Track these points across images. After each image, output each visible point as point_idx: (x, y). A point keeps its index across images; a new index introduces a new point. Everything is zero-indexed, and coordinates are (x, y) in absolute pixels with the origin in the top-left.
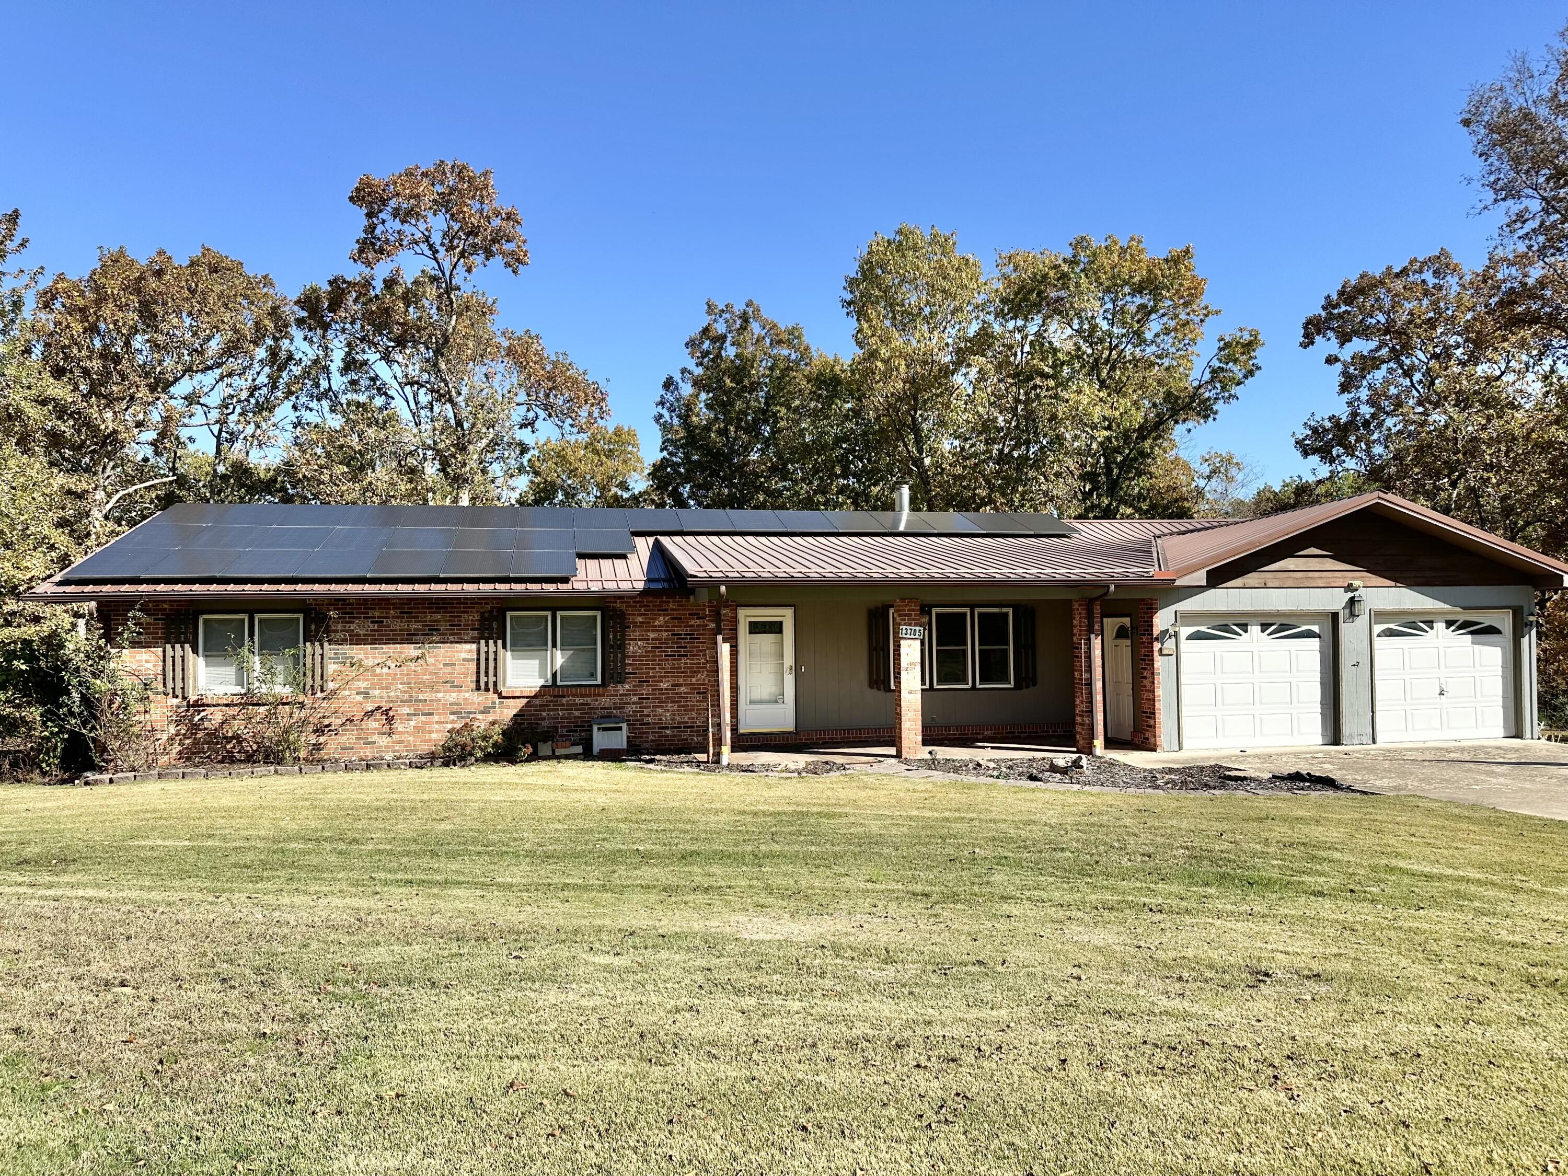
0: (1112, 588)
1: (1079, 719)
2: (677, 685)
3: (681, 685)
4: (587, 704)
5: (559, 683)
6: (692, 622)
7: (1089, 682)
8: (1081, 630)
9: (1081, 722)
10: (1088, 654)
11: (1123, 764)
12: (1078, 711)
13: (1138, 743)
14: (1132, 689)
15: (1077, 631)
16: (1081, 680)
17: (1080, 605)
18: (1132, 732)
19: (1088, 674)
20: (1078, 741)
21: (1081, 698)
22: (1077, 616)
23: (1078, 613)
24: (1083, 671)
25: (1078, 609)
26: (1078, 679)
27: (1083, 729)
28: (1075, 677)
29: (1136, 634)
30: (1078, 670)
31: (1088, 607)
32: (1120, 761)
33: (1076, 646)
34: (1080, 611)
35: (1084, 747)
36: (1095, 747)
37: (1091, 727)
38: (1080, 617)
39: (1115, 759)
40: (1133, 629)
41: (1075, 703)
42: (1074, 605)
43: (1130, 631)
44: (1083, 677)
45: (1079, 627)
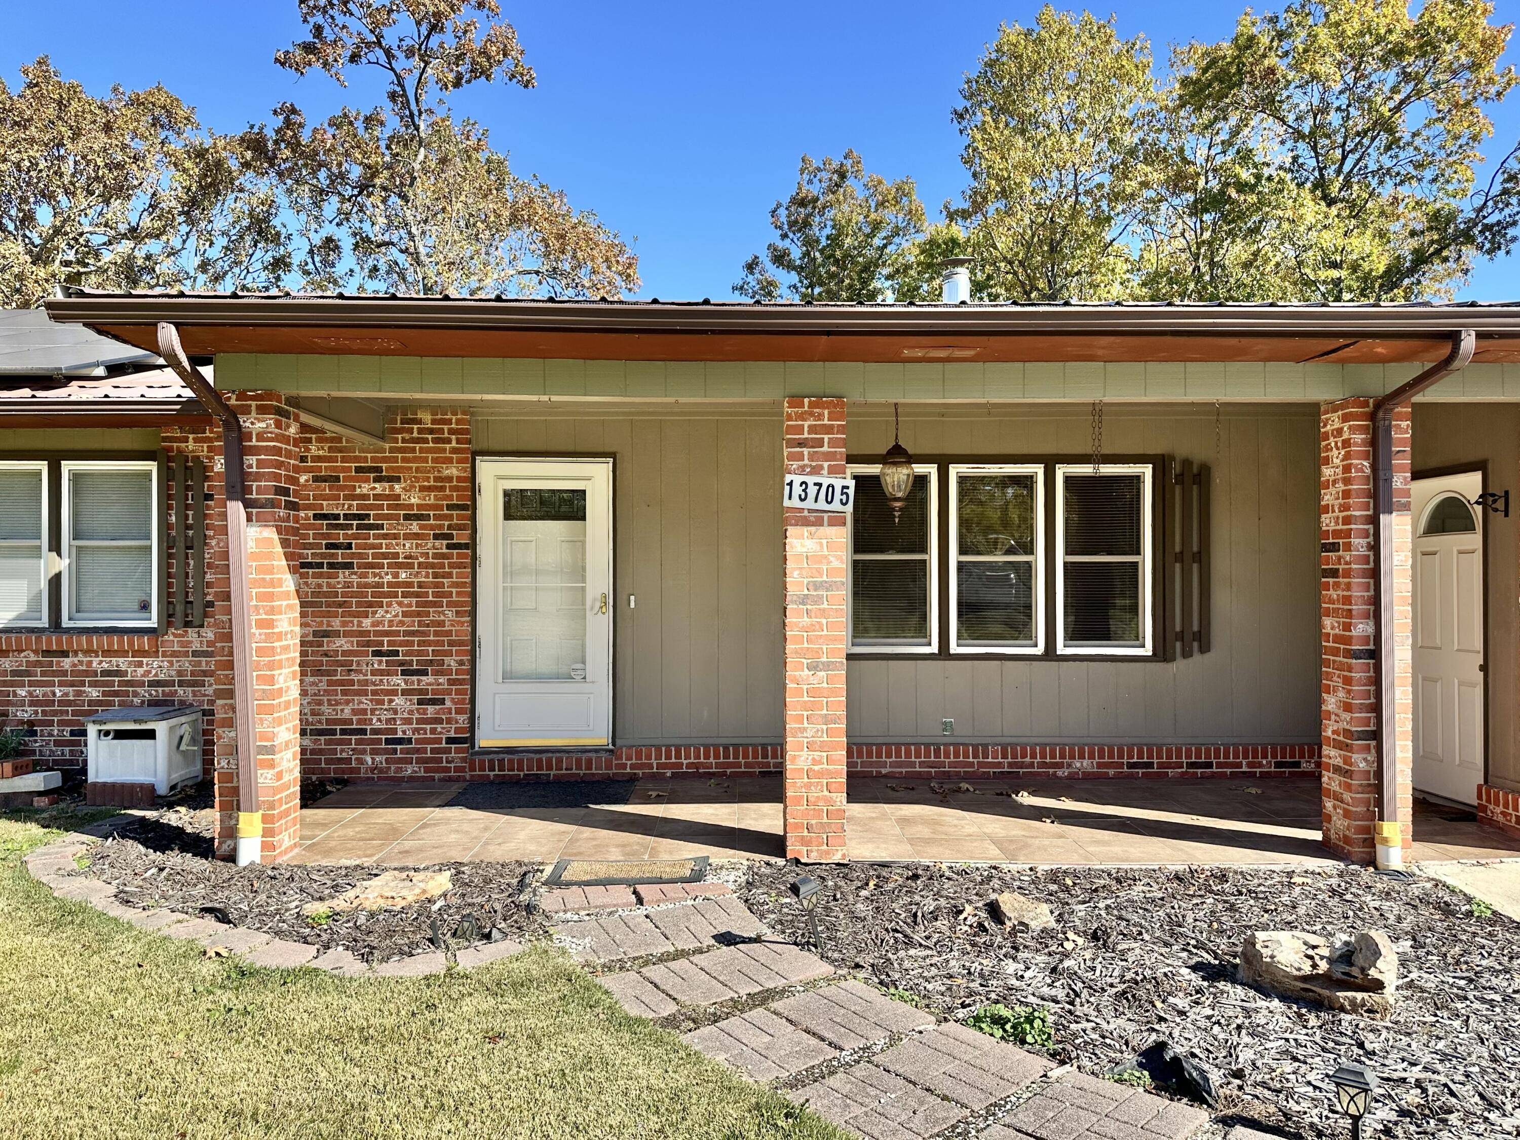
0: (1469, 341)
1: (1331, 755)
2: (326, 634)
3: (337, 634)
4: (118, 673)
5: (66, 623)
6: (365, 488)
7: (1372, 647)
8: (1347, 494)
9: (1341, 764)
10: (1372, 565)
11: (1489, 913)
12: (1334, 732)
13: (1501, 818)
14: (1484, 668)
15: (1338, 498)
16: (1348, 640)
17: (1345, 419)
18: (1480, 787)
19: (1371, 623)
20: (1329, 818)
21: (1341, 694)
22: (1335, 452)
23: (1339, 444)
24: (1354, 613)
25: (1340, 431)
26: (1338, 639)
27: (1348, 787)
28: (1328, 630)
29: (1506, 515)
30: (1336, 610)
31: (1374, 426)
32: (1465, 895)
33: (1331, 541)
34: (1346, 436)
35: (1347, 840)
36: (1385, 841)
37: (1372, 782)
38: (1347, 456)
39: (1449, 882)
40: (1494, 501)
41: (1324, 708)
42: (1327, 419)
43: (1479, 509)
44: (1354, 633)
45: (1341, 486)
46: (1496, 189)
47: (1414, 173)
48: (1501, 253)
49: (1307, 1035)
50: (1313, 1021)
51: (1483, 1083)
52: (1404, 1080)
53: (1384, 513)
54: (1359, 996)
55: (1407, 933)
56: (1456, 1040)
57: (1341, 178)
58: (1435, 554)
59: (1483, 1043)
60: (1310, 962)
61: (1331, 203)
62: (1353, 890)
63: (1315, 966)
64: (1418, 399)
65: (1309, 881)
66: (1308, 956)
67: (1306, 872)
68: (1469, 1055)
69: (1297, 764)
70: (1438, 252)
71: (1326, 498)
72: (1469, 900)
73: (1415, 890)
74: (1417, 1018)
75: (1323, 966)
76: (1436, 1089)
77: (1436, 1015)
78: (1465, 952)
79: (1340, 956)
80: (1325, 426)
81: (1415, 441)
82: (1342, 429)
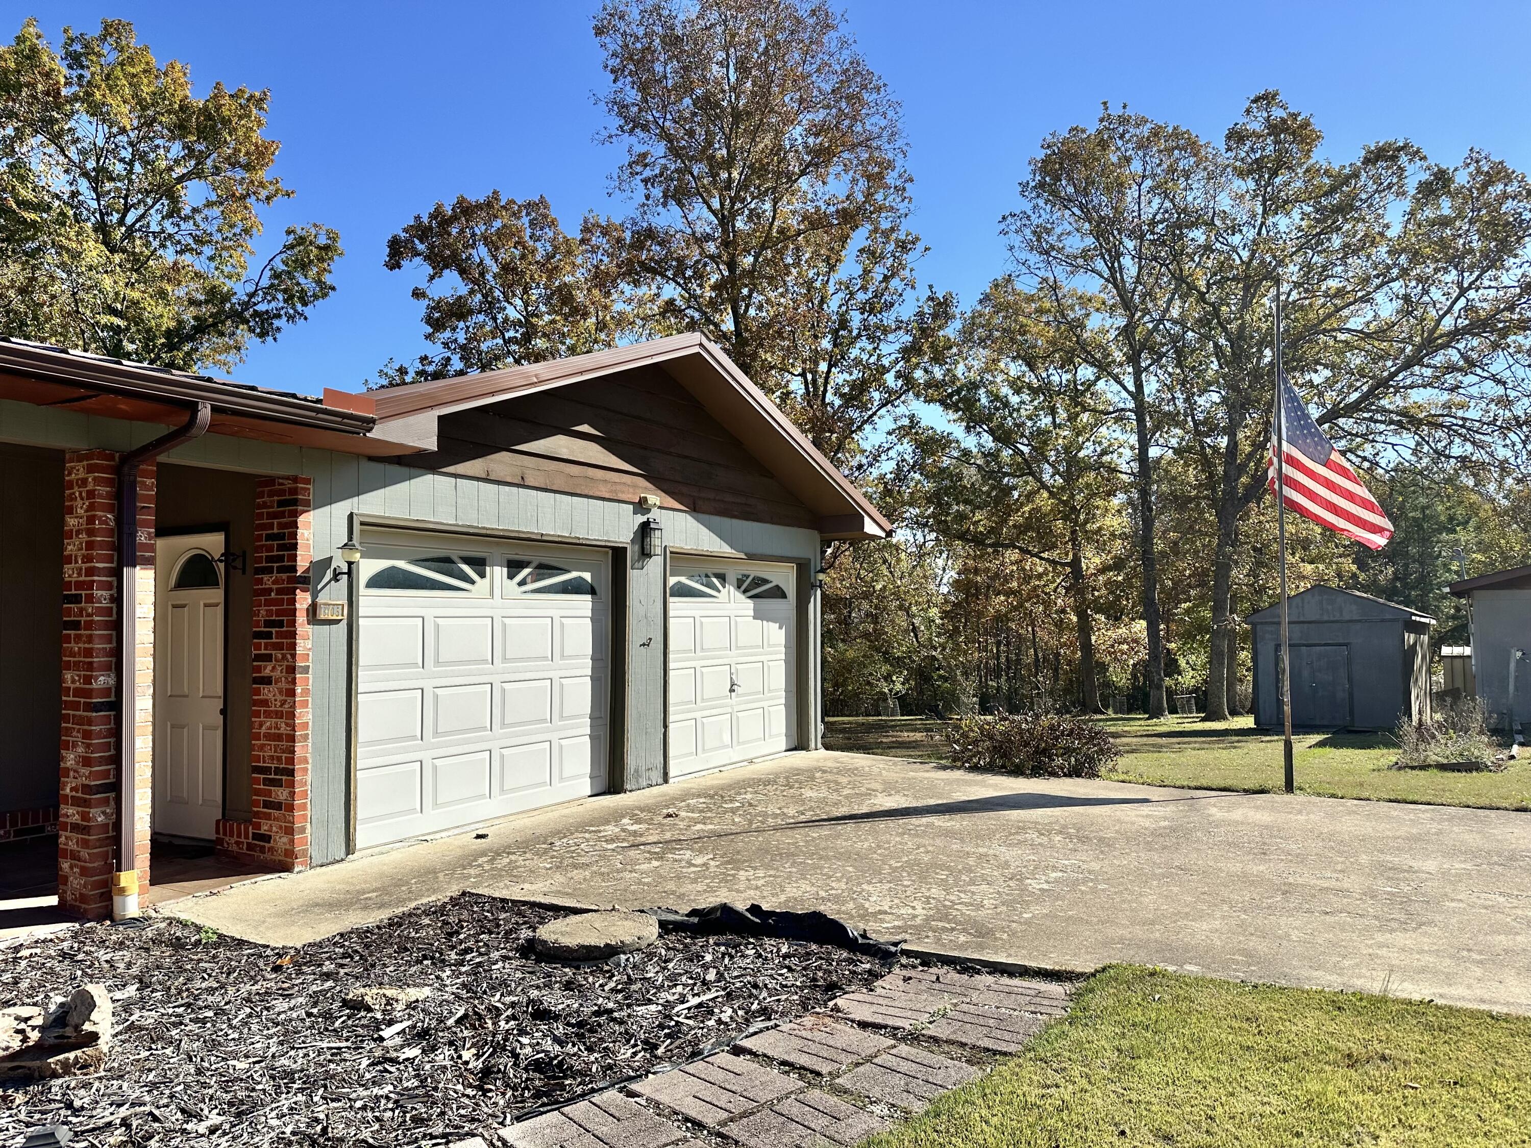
0: (205, 413)
1: (71, 813)
7: (113, 699)
8: (90, 545)
9: (79, 822)
10: (115, 616)
11: (215, 938)
12: (72, 789)
13: (235, 848)
14: (223, 712)
15: (81, 549)
16: (88, 693)
17: (90, 469)
18: (218, 822)
19: (113, 676)
20: (65, 879)
21: (80, 750)
22: (79, 502)
23: (84, 494)
24: (95, 665)
25: (84, 482)
26: (78, 692)
27: (85, 844)
28: (69, 684)
29: (244, 573)
30: (76, 664)
31: (119, 478)
32: (196, 926)
33: (73, 592)
34: (90, 487)
35: (83, 898)
36: (122, 891)
37: (111, 834)
38: (91, 507)
39: (183, 916)
40: (234, 560)
41: (62, 765)
42: (72, 468)
43: (222, 566)
44: (94, 685)
45: (83, 536)
46: (265, 282)
47: (194, 246)
48: (270, 339)
49: (11, 1116)
50: (20, 1098)
51: (185, 1098)
52: (109, 1124)
53: (127, 566)
54: (71, 1055)
55: (134, 978)
56: (166, 1067)
57: (123, 229)
58: (184, 606)
59: (191, 1060)
60: (20, 1037)
61: (113, 250)
62: (86, 948)
63: (25, 1039)
64: (162, 458)
65: (38, 951)
66: (18, 1032)
67: (36, 942)
68: (177, 1076)
69: (41, 829)
70: (214, 325)
71: (69, 548)
72: (199, 929)
73: (150, 933)
74: (132, 1058)
75: (34, 1036)
76: (140, 1121)
77: (151, 1049)
78: (189, 980)
79: (55, 1020)
80: (70, 474)
81: (160, 498)
82: (87, 479)
